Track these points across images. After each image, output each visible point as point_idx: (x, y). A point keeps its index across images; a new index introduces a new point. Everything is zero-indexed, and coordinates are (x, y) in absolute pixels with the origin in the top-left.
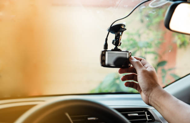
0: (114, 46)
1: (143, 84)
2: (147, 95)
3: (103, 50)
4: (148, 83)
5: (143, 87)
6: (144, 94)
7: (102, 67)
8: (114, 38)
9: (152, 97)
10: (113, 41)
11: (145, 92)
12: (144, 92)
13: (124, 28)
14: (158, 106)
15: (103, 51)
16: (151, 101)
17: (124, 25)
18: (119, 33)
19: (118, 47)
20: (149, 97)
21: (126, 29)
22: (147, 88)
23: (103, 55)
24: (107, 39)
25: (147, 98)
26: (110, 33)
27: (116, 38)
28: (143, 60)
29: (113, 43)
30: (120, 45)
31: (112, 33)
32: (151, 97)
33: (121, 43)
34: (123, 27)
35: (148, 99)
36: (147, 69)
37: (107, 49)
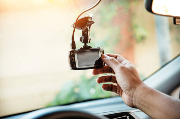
0: (83, 44)
1: (123, 83)
2: (130, 96)
3: (71, 50)
4: (130, 81)
5: (125, 86)
6: (127, 94)
7: (73, 70)
8: (81, 35)
9: (137, 96)
10: (81, 38)
11: (127, 92)
12: (125, 92)
13: (91, 22)
14: (146, 107)
15: (71, 52)
16: (135, 101)
17: (90, 17)
18: (87, 28)
19: (87, 44)
20: (132, 97)
21: (94, 22)
22: (129, 86)
23: (72, 56)
24: (73, 37)
25: (130, 99)
26: (76, 29)
27: (84, 34)
28: (119, 56)
29: (81, 40)
30: (89, 42)
31: (78, 28)
32: (135, 97)
33: (90, 39)
34: (90, 20)
35: (132, 100)
36: (125, 66)
37: (75, 48)
